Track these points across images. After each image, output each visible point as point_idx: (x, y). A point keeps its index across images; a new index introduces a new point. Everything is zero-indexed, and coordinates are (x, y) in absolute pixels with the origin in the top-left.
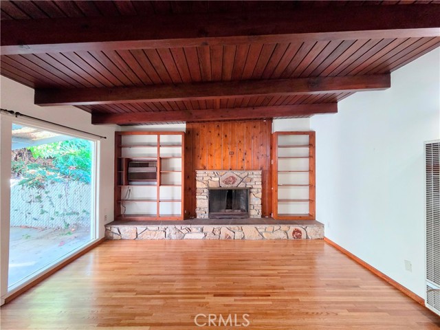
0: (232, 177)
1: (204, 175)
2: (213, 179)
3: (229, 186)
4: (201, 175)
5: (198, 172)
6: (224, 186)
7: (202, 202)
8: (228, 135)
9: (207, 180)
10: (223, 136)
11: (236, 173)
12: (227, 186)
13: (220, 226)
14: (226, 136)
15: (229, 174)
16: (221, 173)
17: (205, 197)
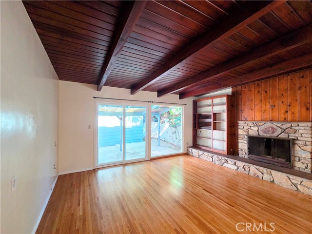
0: (272, 128)
1: (245, 125)
2: (252, 128)
3: (268, 135)
4: (242, 125)
5: (239, 122)
6: (262, 134)
7: (243, 146)
8: (268, 91)
9: (247, 128)
10: (263, 92)
11: (275, 125)
12: (266, 135)
13: (250, 165)
14: (266, 92)
15: (269, 124)
16: (260, 124)
17: (246, 142)
